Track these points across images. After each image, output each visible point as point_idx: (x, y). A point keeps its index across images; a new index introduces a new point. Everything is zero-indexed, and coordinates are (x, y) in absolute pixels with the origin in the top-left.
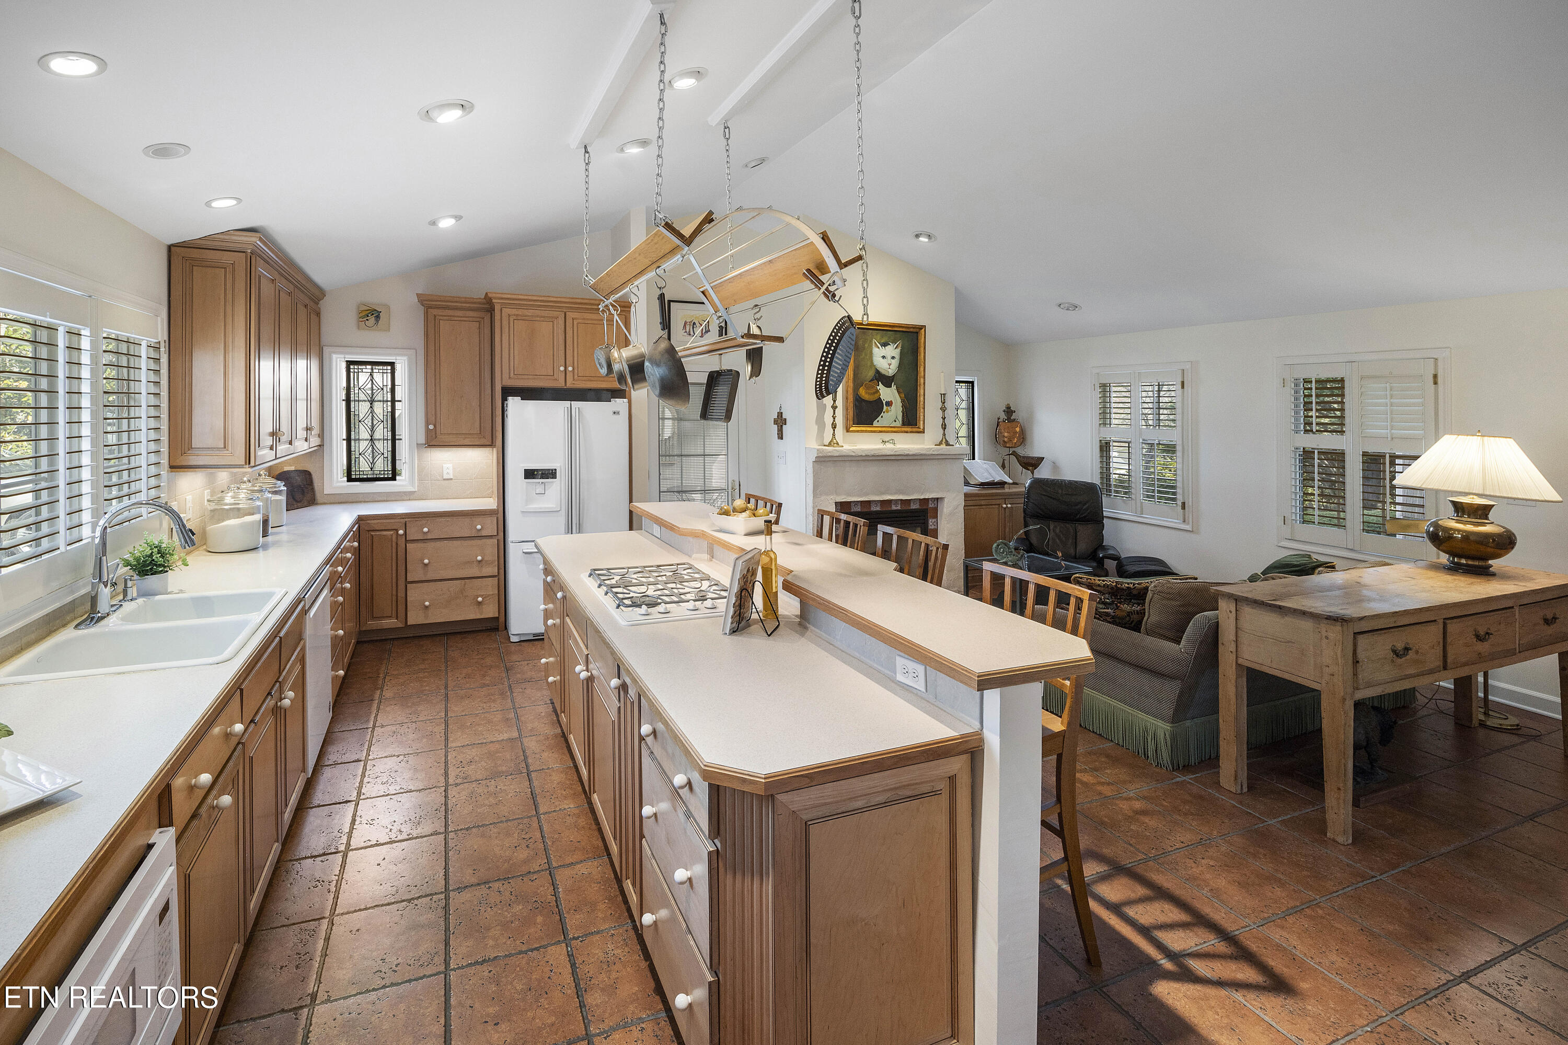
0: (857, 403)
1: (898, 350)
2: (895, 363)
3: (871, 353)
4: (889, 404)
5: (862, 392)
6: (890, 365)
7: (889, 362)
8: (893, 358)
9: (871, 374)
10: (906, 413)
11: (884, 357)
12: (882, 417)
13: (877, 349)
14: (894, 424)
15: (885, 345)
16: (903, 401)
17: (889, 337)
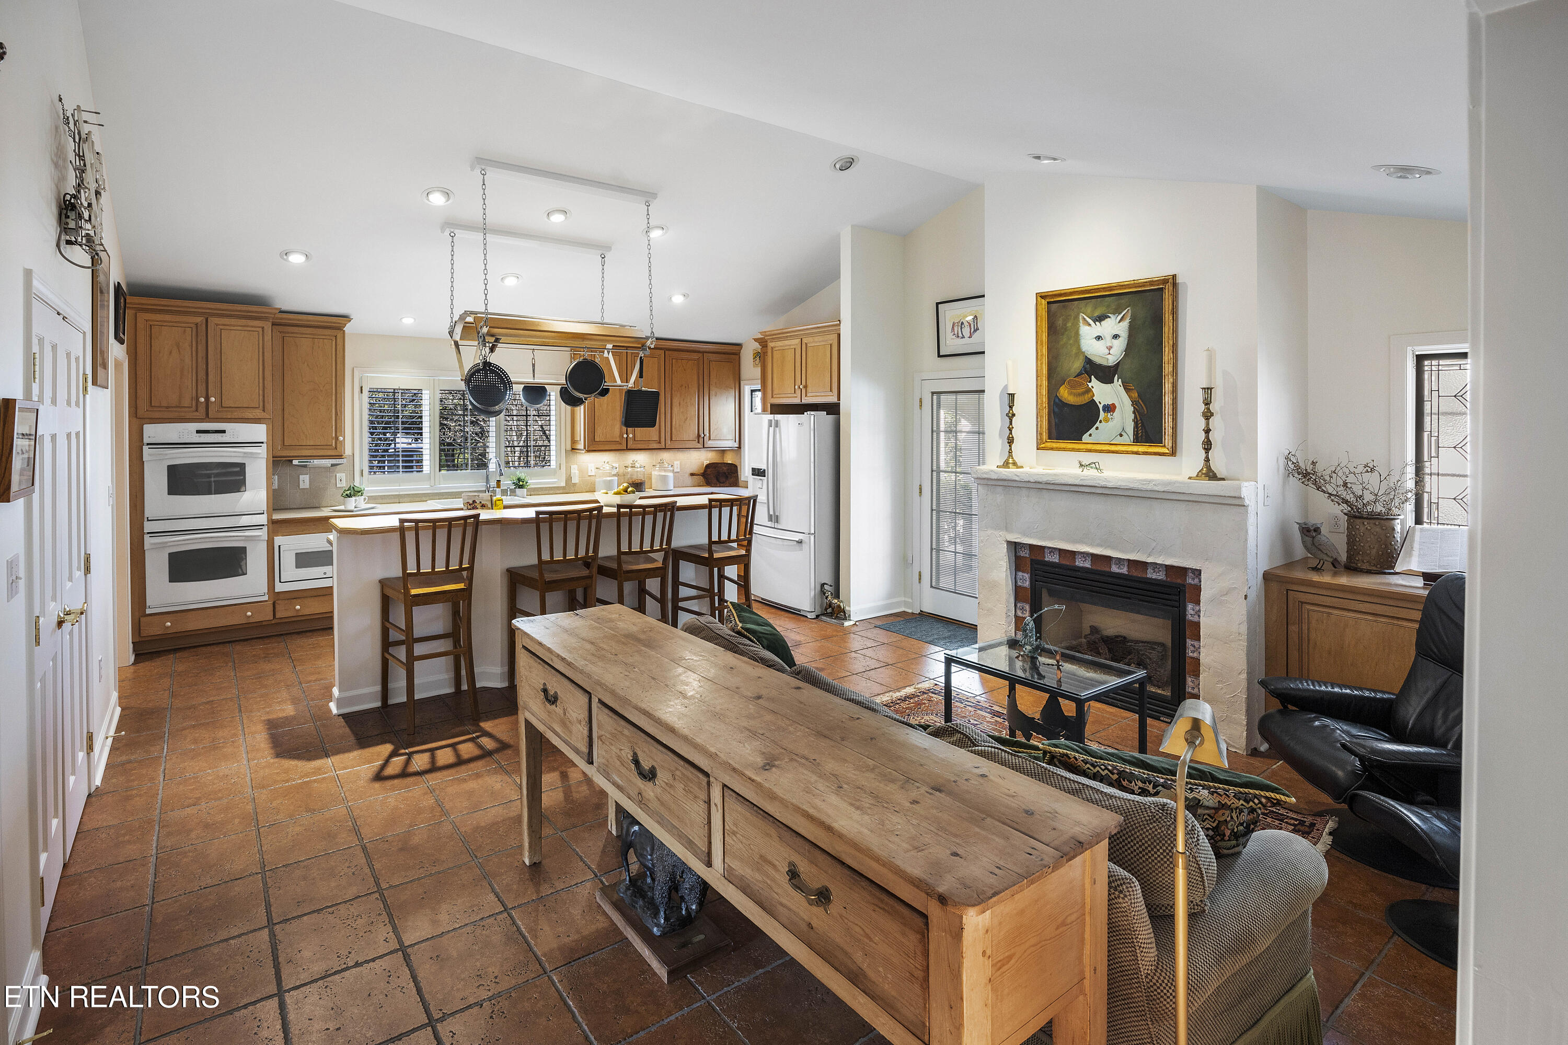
0: (1056, 410)
1: (1126, 324)
2: (1119, 347)
3: (1077, 334)
4: (1110, 408)
5: (1065, 393)
6: (1110, 348)
7: (1109, 344)
8: (1116, 337)
9: (1078, 365)
10: (1142, 423)
11: (1099, 338)
12: (1097, 428)
13: (1087, 327)
14: (1119, 440)
15: (1100, 319)
16: (1134, 403)
17: (1108, 306)
